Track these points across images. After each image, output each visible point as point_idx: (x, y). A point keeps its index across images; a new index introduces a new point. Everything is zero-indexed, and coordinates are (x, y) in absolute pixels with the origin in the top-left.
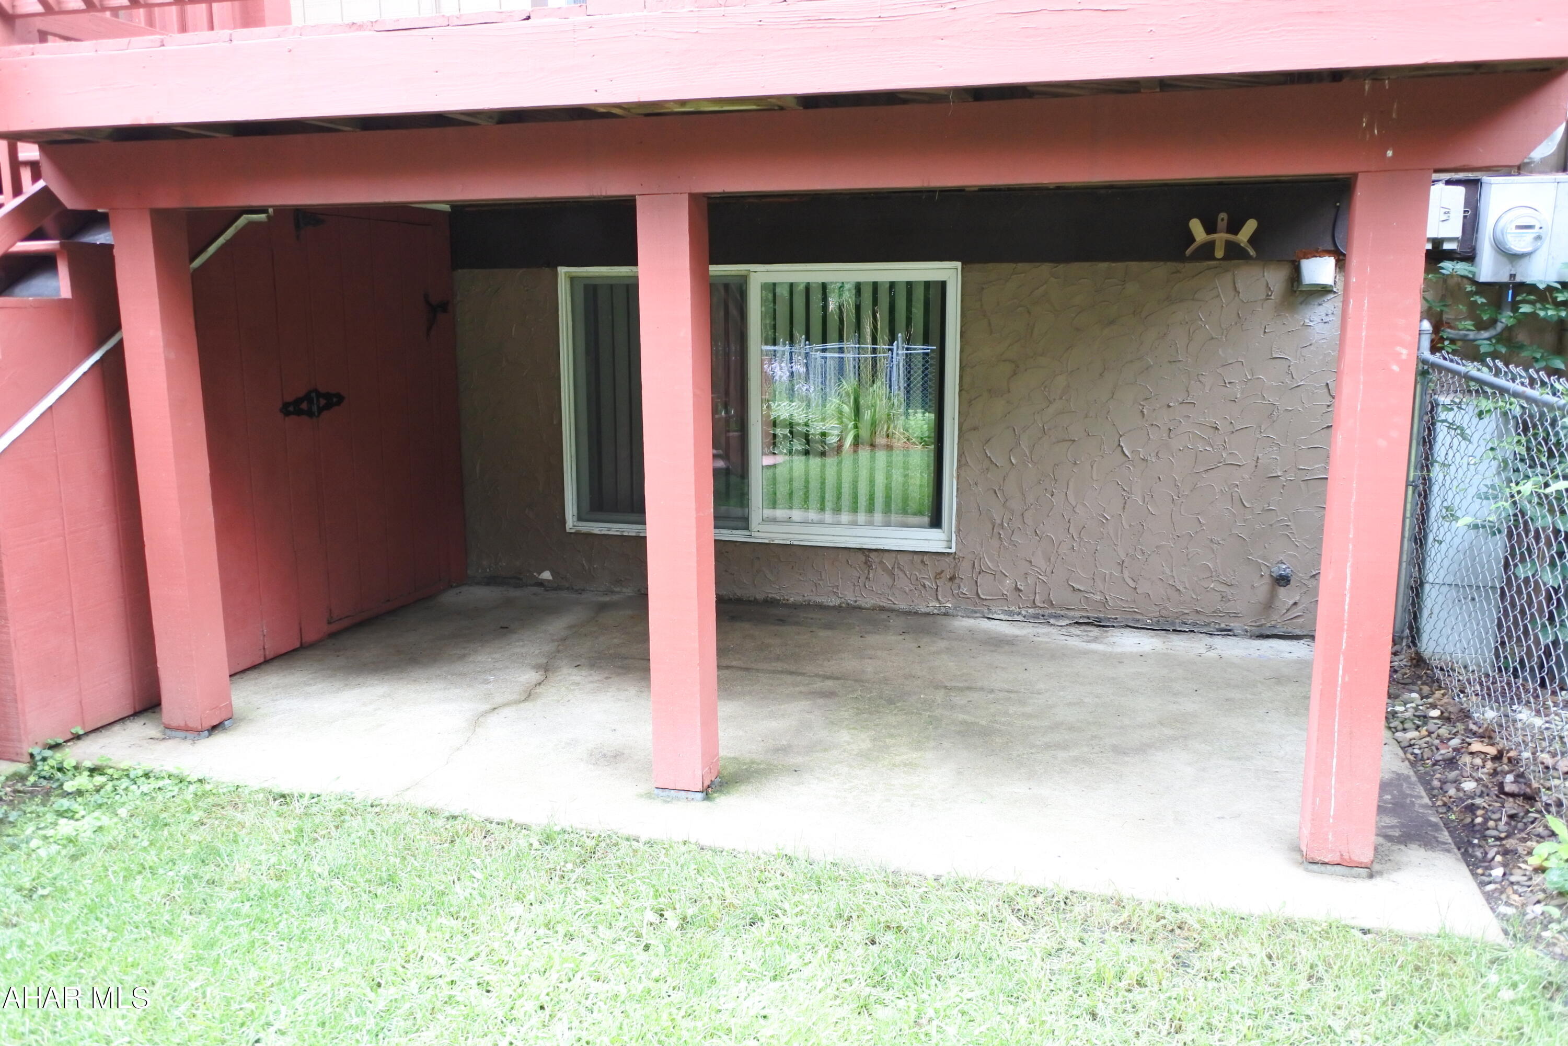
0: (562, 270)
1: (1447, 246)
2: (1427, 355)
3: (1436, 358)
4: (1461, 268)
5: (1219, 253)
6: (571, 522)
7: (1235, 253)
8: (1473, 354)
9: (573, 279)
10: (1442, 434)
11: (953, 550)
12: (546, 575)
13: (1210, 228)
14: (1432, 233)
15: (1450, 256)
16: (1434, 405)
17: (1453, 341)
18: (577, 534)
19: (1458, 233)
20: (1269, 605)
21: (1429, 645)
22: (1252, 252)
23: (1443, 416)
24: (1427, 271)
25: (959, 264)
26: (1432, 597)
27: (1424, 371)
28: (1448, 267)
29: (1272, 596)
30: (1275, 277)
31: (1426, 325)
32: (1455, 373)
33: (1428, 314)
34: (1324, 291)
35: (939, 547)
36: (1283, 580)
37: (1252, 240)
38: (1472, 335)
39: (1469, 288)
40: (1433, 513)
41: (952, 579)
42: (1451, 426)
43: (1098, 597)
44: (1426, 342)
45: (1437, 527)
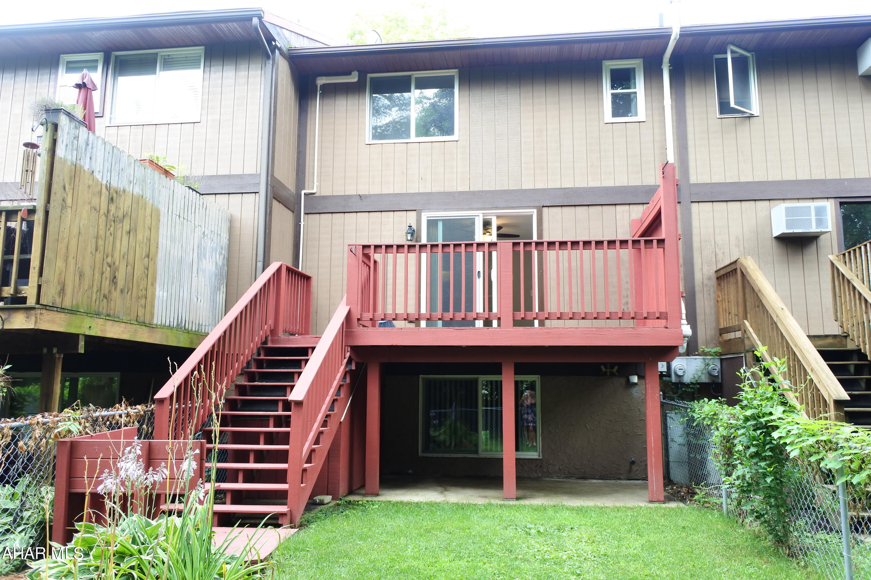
0: (421, 376)
1: (664, 373)
2: (662, 400)
3: (665, 401)
4: (667, 379)
5: (608, 374)
6: (420, 454)
7: (612, 374)
8: (672, 399)
9: (423, 378)
10: (669, 420)
11: (541, 458)
12: (411, 471)
13: (606, 368)
14: (660, 370)
15: (665, 376)
16: (666, 413)
17: (668, 397)
18: (423, 457)
19: (666, 370)
20: (630, 471)
21: (672, 476)
22: (617, 374)
23: (668, 415)
24: (660, 379)
25: (539, 376)
26: (672, 465)
27: (662, 405)
28: (664, 378)
29: (631, 467)
30: (623, 381)
31: (661, 393)
32: (669, 404)
33: (661, 390)
34: (635, 384)
35: (537, 457)
36: (633, 463)
37: (617, 371)
38: (672, 395)
39: (670, 384)
40: (669, 440)
41: (541, 467)
42: (670, 417)
43: (583, 470)
44: (662, 397)
45: (671, 444)
